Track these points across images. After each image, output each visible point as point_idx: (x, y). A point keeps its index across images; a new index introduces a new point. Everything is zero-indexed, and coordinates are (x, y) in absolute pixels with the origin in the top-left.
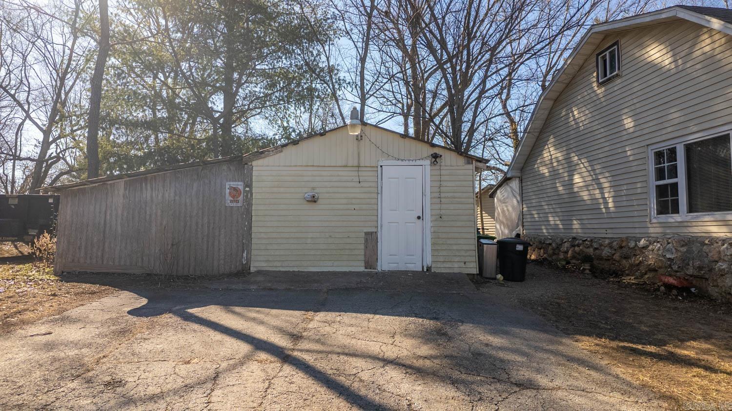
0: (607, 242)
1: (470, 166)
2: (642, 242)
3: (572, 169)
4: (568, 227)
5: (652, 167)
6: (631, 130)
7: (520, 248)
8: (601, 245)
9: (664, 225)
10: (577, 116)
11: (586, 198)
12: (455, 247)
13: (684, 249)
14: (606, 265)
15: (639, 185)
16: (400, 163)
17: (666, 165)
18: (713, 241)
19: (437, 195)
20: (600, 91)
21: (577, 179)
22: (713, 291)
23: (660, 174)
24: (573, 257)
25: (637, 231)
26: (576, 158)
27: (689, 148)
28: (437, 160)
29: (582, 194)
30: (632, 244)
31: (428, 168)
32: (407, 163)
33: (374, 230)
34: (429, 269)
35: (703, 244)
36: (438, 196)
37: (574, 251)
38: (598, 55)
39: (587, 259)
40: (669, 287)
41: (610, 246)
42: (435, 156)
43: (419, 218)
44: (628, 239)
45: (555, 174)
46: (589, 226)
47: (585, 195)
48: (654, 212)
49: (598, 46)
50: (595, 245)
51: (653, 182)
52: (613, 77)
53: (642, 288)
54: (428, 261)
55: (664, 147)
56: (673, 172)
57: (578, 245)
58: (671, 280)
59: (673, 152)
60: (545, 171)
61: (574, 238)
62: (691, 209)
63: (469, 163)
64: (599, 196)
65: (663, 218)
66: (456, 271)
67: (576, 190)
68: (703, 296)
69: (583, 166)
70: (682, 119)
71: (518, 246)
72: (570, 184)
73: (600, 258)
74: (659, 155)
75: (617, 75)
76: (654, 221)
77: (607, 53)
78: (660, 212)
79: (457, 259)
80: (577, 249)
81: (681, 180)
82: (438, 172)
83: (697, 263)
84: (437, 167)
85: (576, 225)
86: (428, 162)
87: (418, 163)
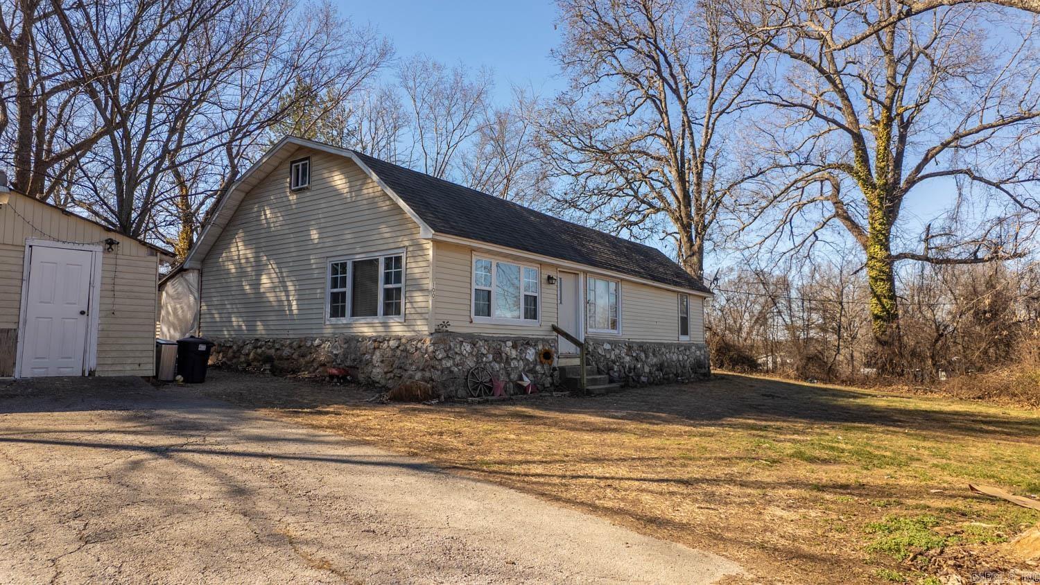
0: (288, 342)
1: (154, 258)
2: (317, 342)
3: (259, 269)
4: (252, 328)
5: (329, 276)
6: (316, 241)
7: (202, 348)
8: (282, 345)
9: (335, 326)
10: (269, 216)
11: (271, 299)
12: (128, 348)
13: (345, 346)
14: (285, 364)
15: (319, 291)
16: (60, 244)
17: (339, 276)
18: (364, 338)
19: (110, 287)
20: (293, 198)
21: (265, 279)
22: (361, 377)
23: (334, 285)
24: (255, 359)
25: (314, 331)
26: (265, 258)
27: (356, 264)
28: (113, 247)
29: (268, 295)
30: (309, 344)
31: (100, 255)
32: (69, 246)
33: (13, 326)
34: (91, 373)
35: (358, 341)
36: (111, 288)
37: (256, 353)
38: (292, 163)
39: (269, 359)
40: (332, 376)
41: (290, 346)
42: (110, 243)
43: (82, 313)
44: (306, 339)
45: (242, 273)
46: (272, 328)
47: (271, 297)
48: (328, 315)
49: (292, 155)
50: (277, 346)
51: (329, 290)
52: (304, 189)
53: (313, 381)
54: (92, 363)
55: (339, 260)
56: (344, 285)
57: (260, 347)
58: (335, 371)
59: (344, 266)
60: (232, 268)
61: (257, 340)
62: (353, 314)
63: (152, 255)
64: (284, 298)
65: (334, 320)
66: (128, 374)
67: (262, 290)
68: (356, 382)
69: (272, 266)
70: (353, 241)
71: (200, 346)
72: (256, 284)
73: (281, 358)
74: (335, 267)
75: (307, 188)
76: (328, 323)
77: (300, 164)
78: (332, 316)
79: (129, 361)
80: (259, 351)
81: (348, 290)
82: (113, 261)
83: (353, 356)
84: (112, 255)
85: (260, 327)
86: (100, 248)
87: (86, 247)
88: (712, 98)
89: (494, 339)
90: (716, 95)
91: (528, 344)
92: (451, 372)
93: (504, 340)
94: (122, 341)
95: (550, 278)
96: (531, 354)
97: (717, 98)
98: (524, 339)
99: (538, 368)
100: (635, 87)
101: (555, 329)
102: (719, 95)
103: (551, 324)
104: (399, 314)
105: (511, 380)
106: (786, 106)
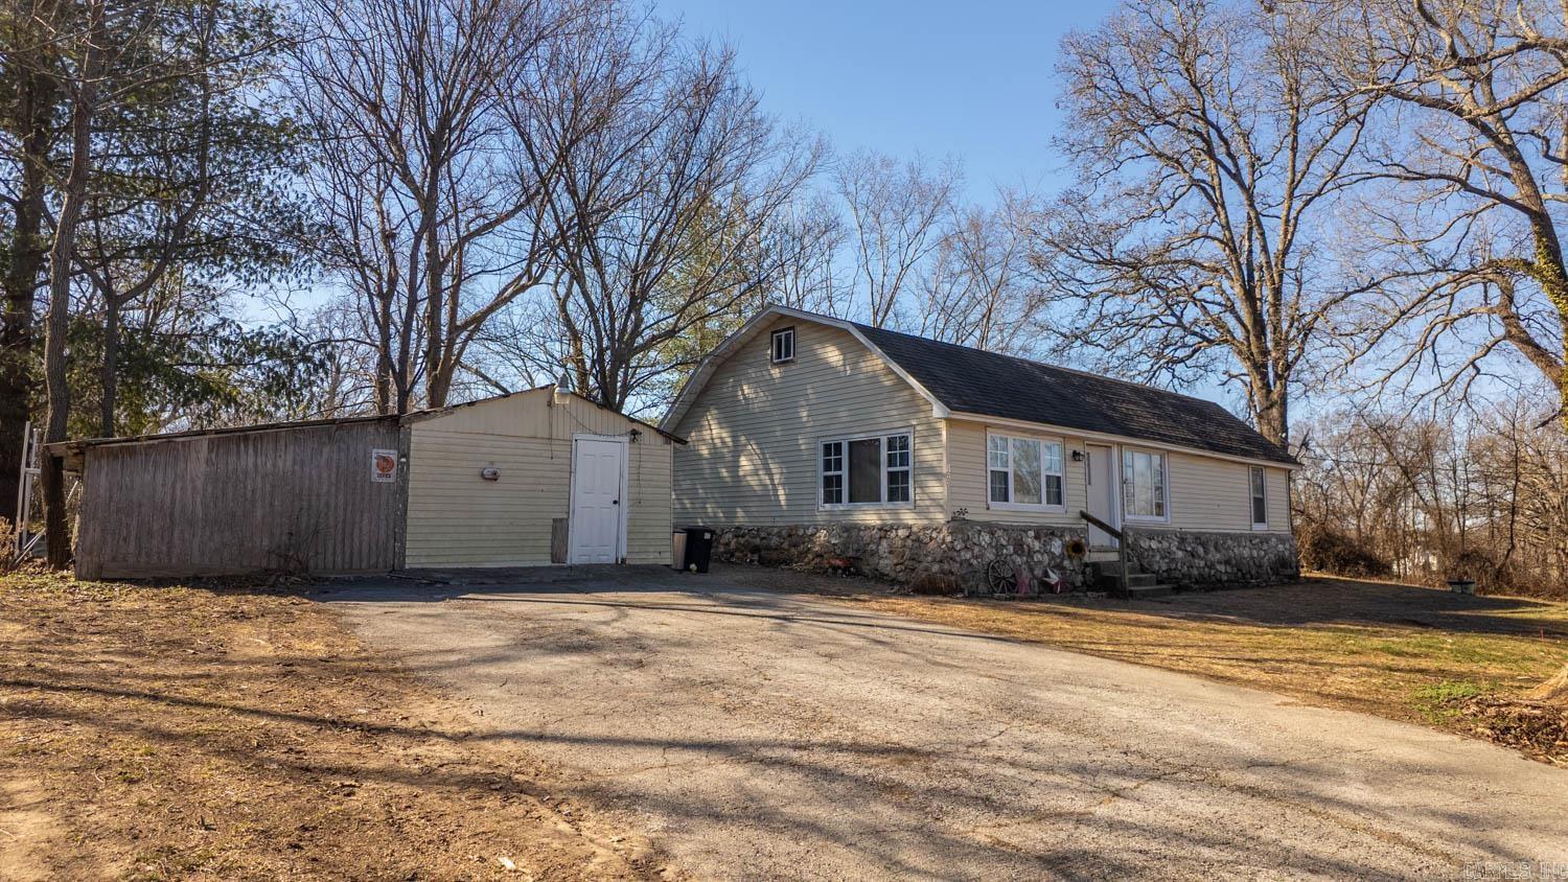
0: (776, 530)
1: (668, 447)
2: (810, 532)
3: (737, 452)
4: (730, 515)
5: (821, 458)
6: (804, 419)
7: (707, 536)
8: (769, 534)
9: (831, 513)
10: (746, 392)
11: (753, 483)
12: (651, 536)
13: (845, 535)
14: (774, 555)
15: (809, 474)
16: (597, 437)
17: (833, 457)
18: (867, 528)
19: (635, 477)
20: (776, 372)
21: (744, 461)
22: (866, 569)
23: (827, 467)
24: (737, 549)
25: (806, 519)
26: (743, 438)
27: (851, 444)
28: (636, 437)
29: (749, 478)
30: (801, 532)
31: (627, 445)
32: (605, 438)
33: (565, 516)
34: (623, 560)
35: (860, 530)
36: (637, 478)
37: (737, 542)
38: (773, 333)
39: (756, 549)
40: (836, 569)
41: (779, 535)
42: (634, 433)
43: (615, 502)
44: (797, 527)
45: (716, 455)
46: (756, 514)
47: (753, 481)
48: (821, 502)
49: (774, 323)
50: (763, 535)
51: (822, 473)
52: (787, 362)
53: (815, 572)
54: (623, 553)
55: (832, 441)
56: (839, 466)
57: (743, 536)
58: (838, 562)
59: (838, 446)
60: (705, 452)
61: (738, 528)
62: (851, 500)
63: (665, 443)
64: (768, 482)
65: (828, 506)
66: (651, 562)
67: (741, 473)
68: (859, 573)
69: (752, 447)
70: (849, 419)
71: (705, 534)
72: (734, 467)
73: (768, 548)
74: (827, 448)
75: (792, 361)
76: (821, 509)
77: (783, 334)
78: (826, 501)
79: (652, 549)
80: (742, 540)
81: (845, 473)
82: (636, 451)
83: (856, 546)
84: (636, 445)
85: (740, 513)
86: (626, 439)
87: (617, 439)
88: (1293, 181)
89: (1013, 528)
90: (1299, 175)
91: (1052, 534)
92: (971, 565)
93: (1025, 530)
94: (646, 529)
95: (1076, 454)
96: (1056, 547)
97: (1300, 181)
98: (1048, 528)
99: (1066, 563)
100: (1174, 171)
101: (1084, 516)
102: (1303, 177)
103: (1078, 510)
104: (907, 499)
105: (1034, 577)
106: (1414, 179)
